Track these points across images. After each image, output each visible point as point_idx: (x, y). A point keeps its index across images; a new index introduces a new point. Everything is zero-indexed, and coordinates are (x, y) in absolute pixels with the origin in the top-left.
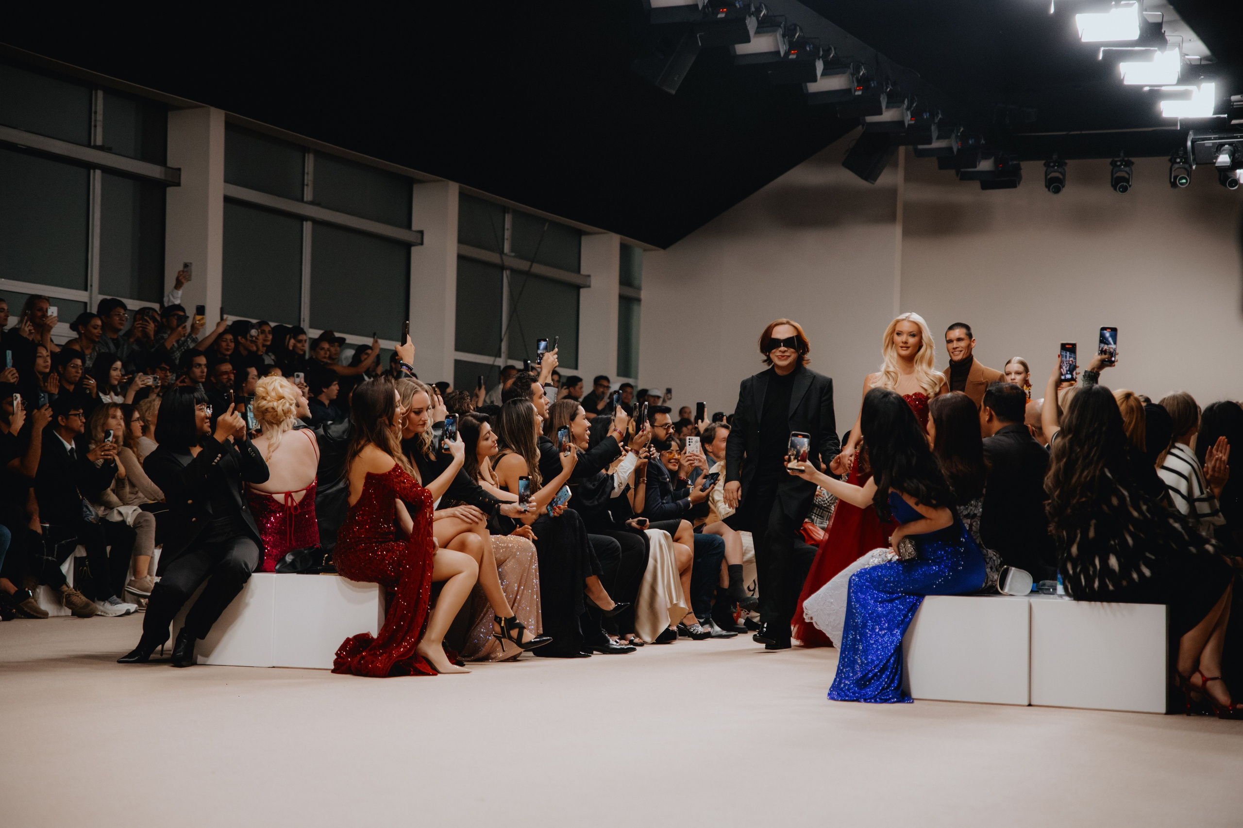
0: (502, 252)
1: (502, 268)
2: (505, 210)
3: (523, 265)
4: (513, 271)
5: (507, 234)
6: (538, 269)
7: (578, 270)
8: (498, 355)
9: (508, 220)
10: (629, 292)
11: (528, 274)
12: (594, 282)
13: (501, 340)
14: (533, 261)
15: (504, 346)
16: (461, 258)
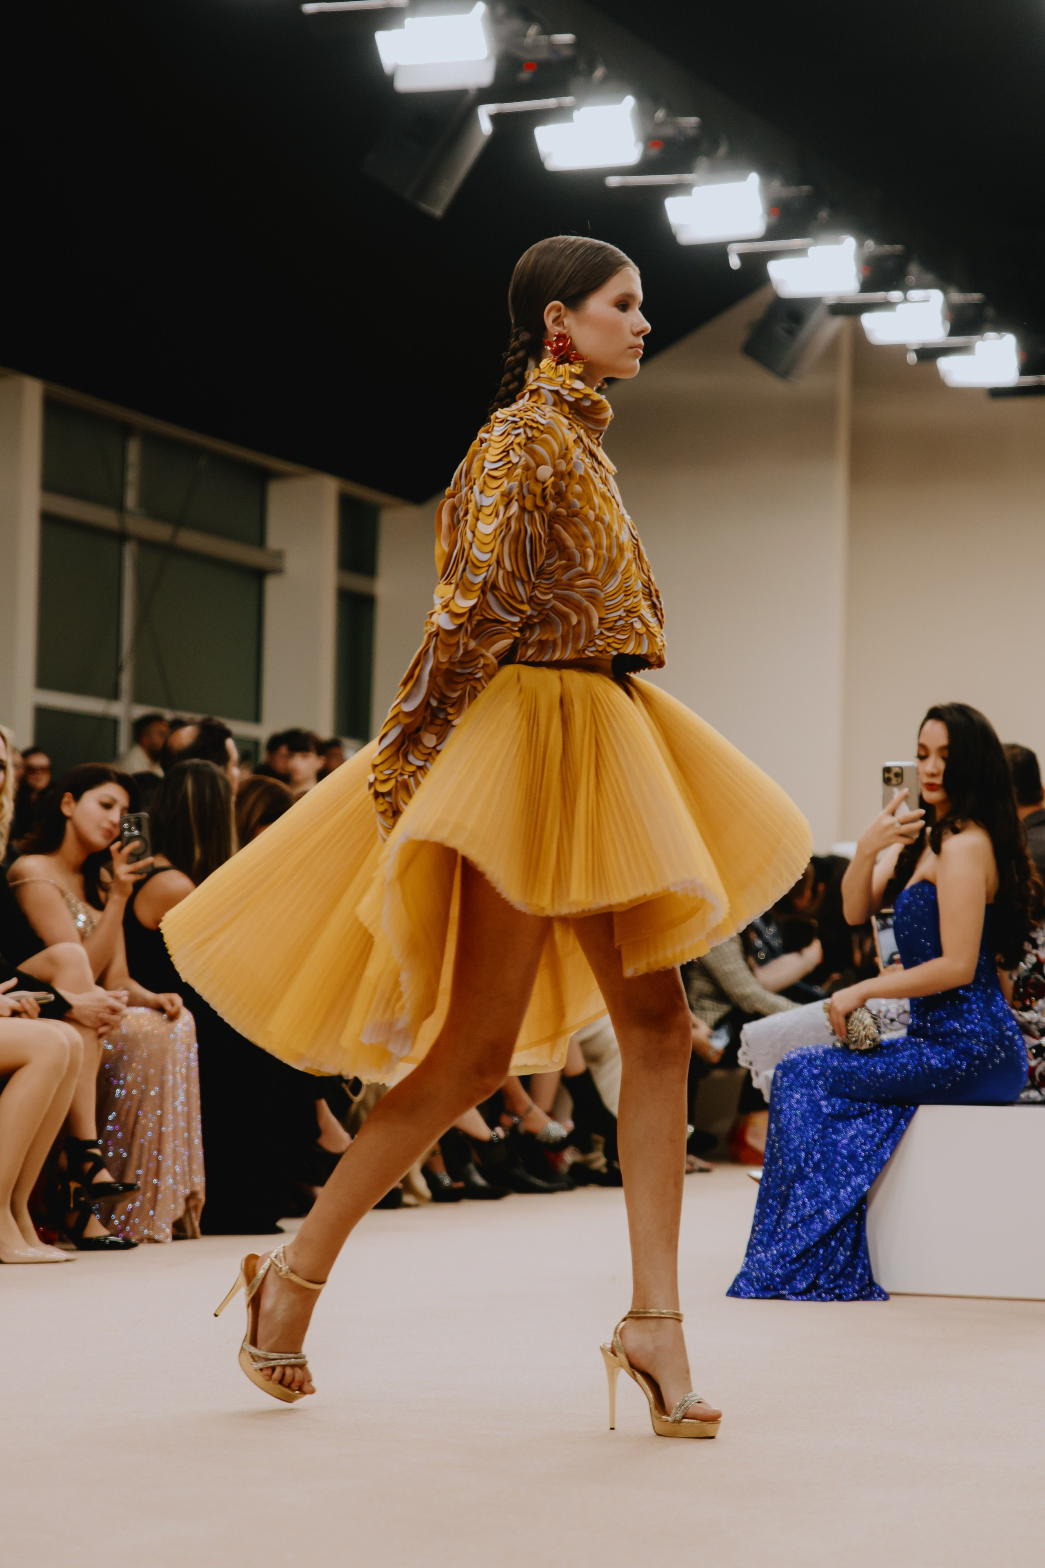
0: (119, 506)
1: (122, 537)
2: (126, 431)
3: (161, 532)
4: (146, 544)
5: (132, 475)
6: (190, 539)
7: (259, 540)
8: (114, 694)
9: (134, 450)
10: (357, 583)
11: (169, 550)
12: (292, 564)
13: (119, 669)
14: (179, 523)
15: (126, 681)
16: (48, 519)
